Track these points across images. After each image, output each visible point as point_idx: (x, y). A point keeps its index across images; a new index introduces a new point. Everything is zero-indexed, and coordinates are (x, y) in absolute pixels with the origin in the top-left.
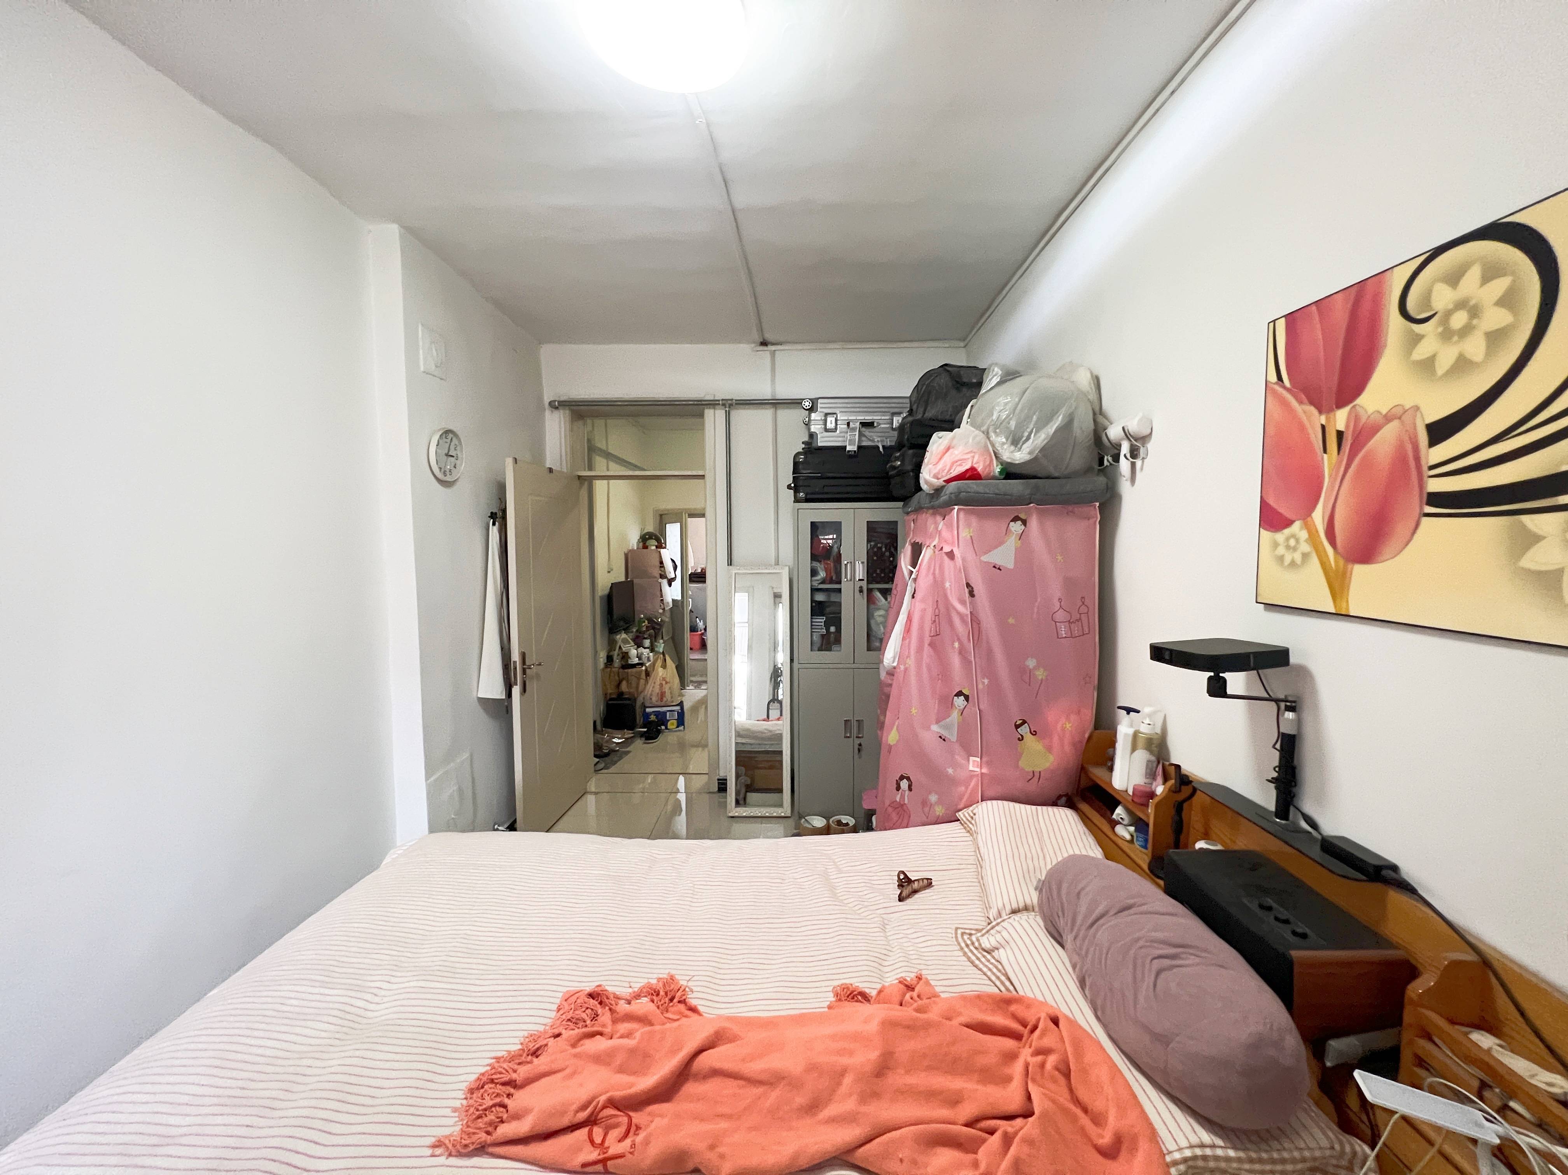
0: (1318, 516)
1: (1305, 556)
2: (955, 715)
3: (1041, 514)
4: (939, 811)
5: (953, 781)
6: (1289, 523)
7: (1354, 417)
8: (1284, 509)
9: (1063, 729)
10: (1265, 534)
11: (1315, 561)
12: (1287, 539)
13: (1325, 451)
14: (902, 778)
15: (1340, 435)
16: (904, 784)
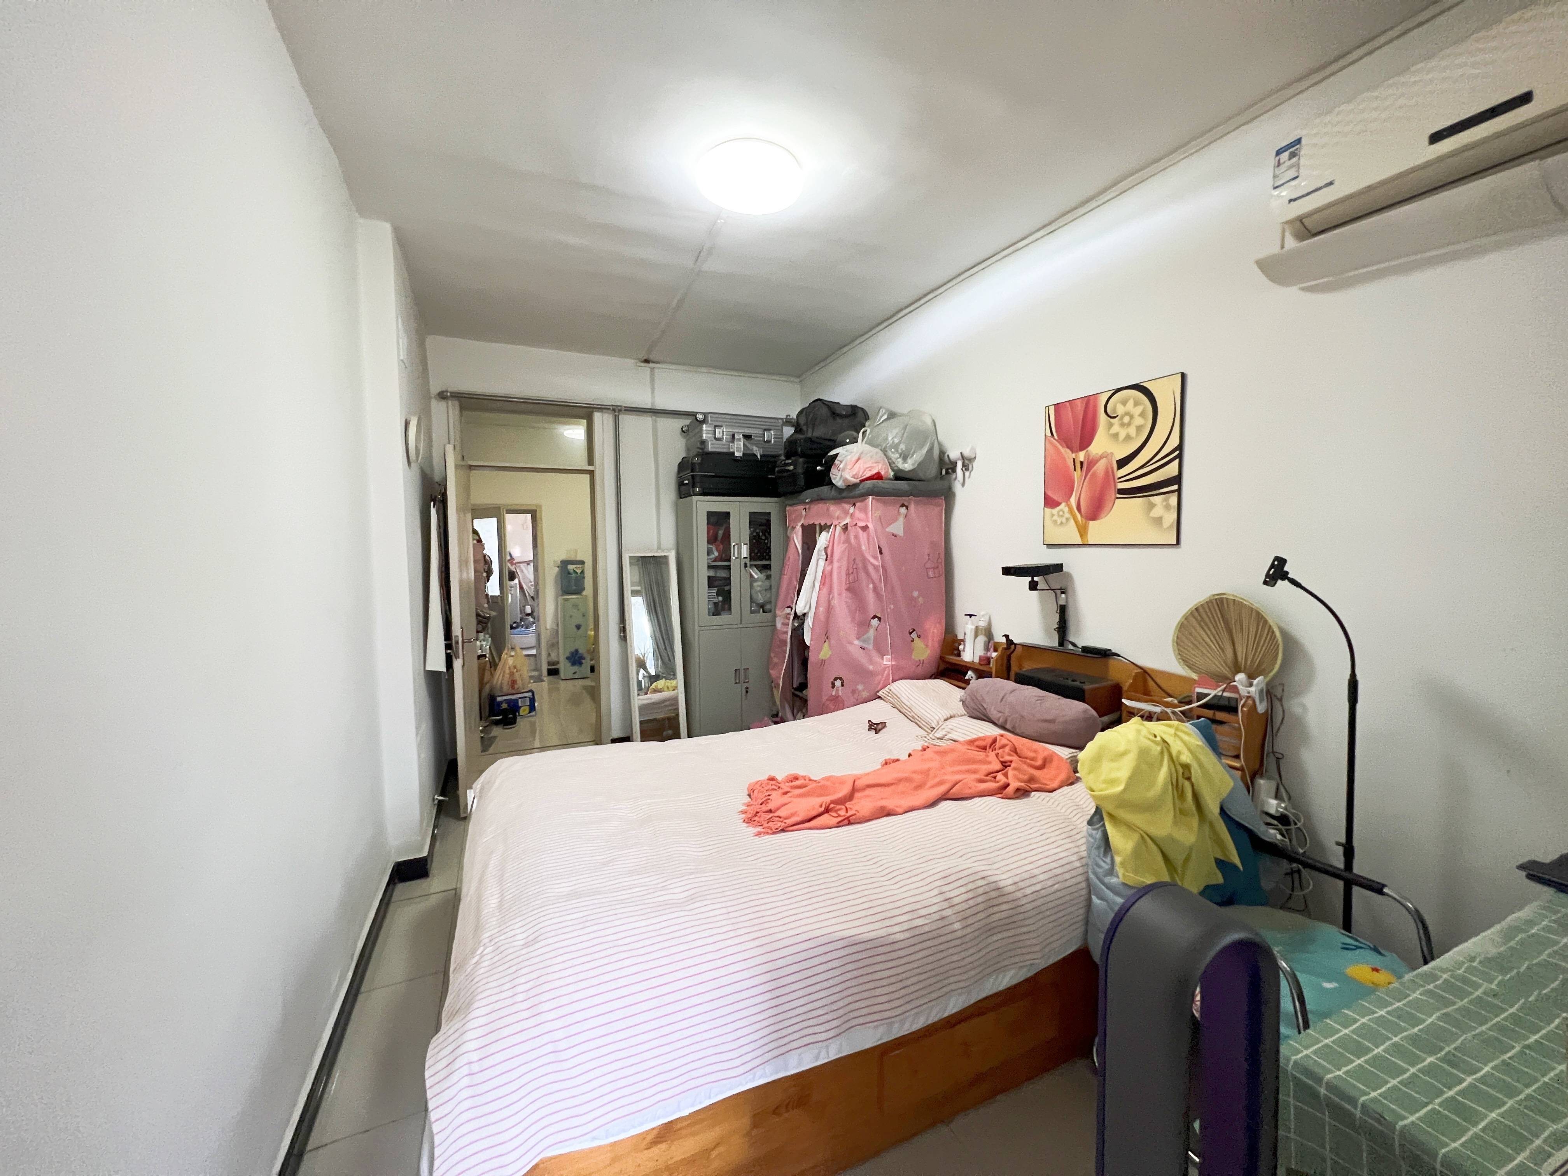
0: (1073, 501)
1: (1067, 519)
2: (871, 633)
3: (916, 503)
4: (865, 694)
5: (872, 674)
6: (1058, 504)
7: (1087, 456)
8: (1056, 497)
9: (933, 633)
10: (1048, 510)
11: (1072, 521)
12: (1058, 512)
13: (1075, 470)
14: (836, 679)
15: (1082, 463)
16: (838, 683)
